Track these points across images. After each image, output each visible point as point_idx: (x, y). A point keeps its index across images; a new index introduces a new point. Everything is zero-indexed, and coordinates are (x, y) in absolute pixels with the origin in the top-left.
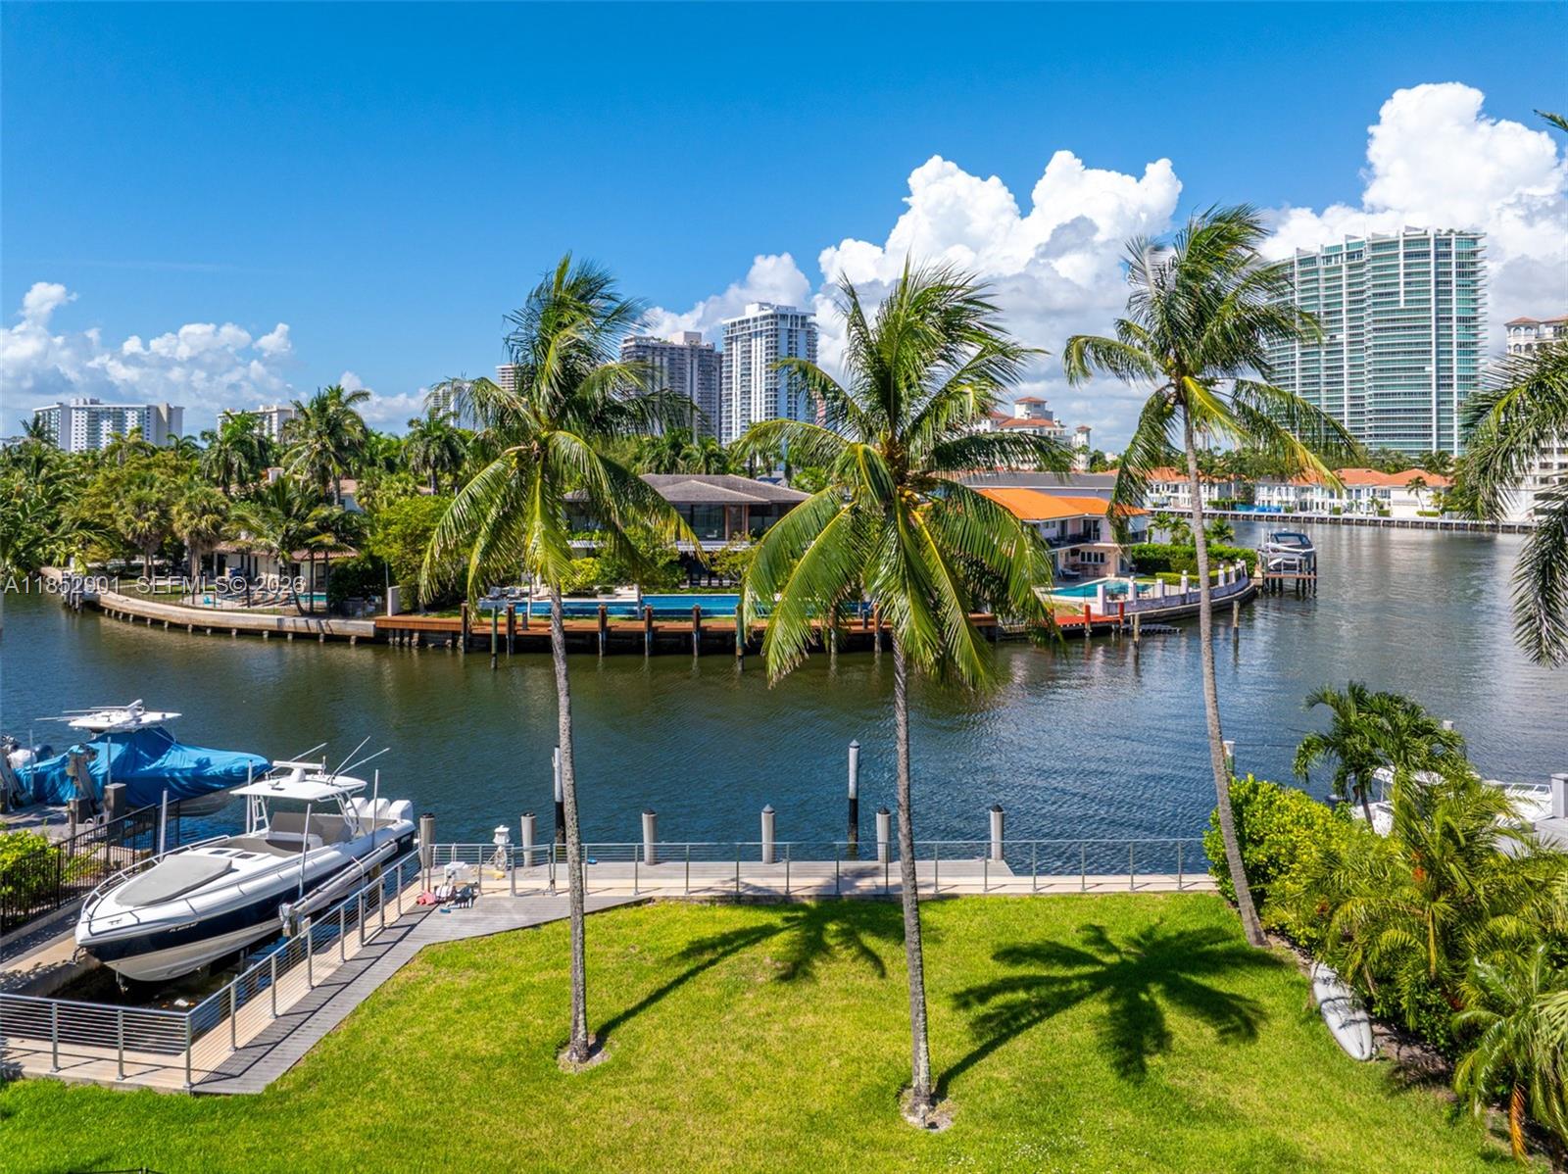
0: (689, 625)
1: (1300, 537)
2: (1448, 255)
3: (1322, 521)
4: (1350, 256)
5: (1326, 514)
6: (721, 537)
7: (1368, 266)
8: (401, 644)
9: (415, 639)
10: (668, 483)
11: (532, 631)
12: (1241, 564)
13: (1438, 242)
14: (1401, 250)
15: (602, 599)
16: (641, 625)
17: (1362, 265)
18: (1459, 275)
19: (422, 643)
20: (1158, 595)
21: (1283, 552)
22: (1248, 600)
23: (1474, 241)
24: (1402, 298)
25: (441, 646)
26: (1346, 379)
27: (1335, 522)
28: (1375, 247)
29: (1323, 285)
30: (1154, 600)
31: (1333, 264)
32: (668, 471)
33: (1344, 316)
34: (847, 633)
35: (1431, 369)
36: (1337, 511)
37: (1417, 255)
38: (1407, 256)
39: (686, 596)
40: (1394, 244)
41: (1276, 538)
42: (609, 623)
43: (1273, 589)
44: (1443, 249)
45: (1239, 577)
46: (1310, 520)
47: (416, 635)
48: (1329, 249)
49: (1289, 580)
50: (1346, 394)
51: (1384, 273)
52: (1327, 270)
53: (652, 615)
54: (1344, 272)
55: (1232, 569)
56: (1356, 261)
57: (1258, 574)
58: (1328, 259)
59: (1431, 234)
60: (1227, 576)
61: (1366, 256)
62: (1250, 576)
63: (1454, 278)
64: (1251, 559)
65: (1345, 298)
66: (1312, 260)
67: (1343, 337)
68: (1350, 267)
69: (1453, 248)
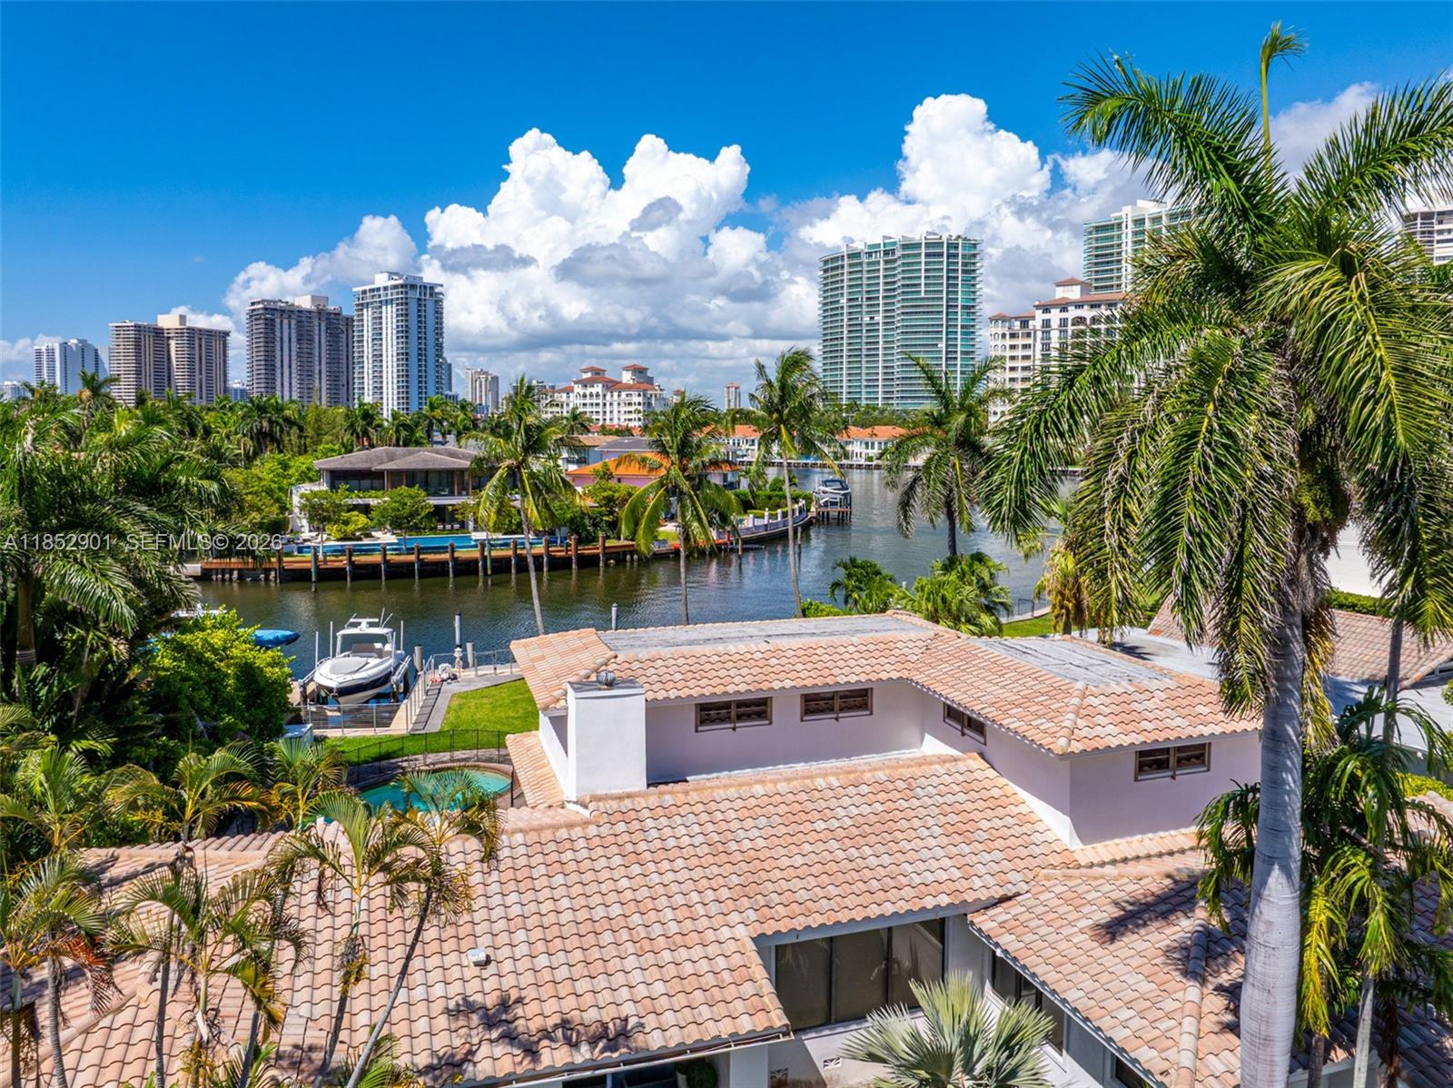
0: (446, 556)
1: (841, 482)
2: (956, 256)
3: (859, 467)
4: (886, 253)
5: (862, 462)
6: (451, 493)
7: (899, 262)
8: (223, 580)
9: (235, 574)
10: (404, 455)
11: (330, 565)
12: (802, 502)
13: (950, 246)
14: (923, 251)
15: (366, 541)
16: (412, 558)
17: (894, 261)
18: (964, 271)
19: (241, 578)
20: (750, 525)
21: (830, 494)
22: (807, 527)
23: (975, 245)
24: (923, 289)
25: (256, 580)
26: (880, 352)
27: (869, 467)
28: (905, 247)
29: (865, 275)
30: (748, 529)
31: (873, 259)
32: (406, 445)
33: (881, 301)
34: (554, 557)
35: (942, 345)
36: (870, 459)
37: (934, 255)
38: (927, 255)
40: (918, 245)
41: (825, 483)
42: (388, 557)
43: (823, 520)
44: (952, 251)
45: (800, 512)
46: (851, 466)
47: (235, 573)
48: (870, 246)
49: (834, 511)
50: (880, 365)
51: (910, 268)
52: (869, 264)
53: (420, 550)
54: (882, 266)
55: (796, 506)
56: (890, 258)
57: (813, 509)
58: (870, 254)
59: (944, 239)
60: (793, 511)
61: (898, 254)
62: (808, 510)
63: (960, 275)
64: (808, 499)
65: (881, 287)
66: (858, 255)
67: (879, 318)
68: (886, 262)
69: (960, 251)
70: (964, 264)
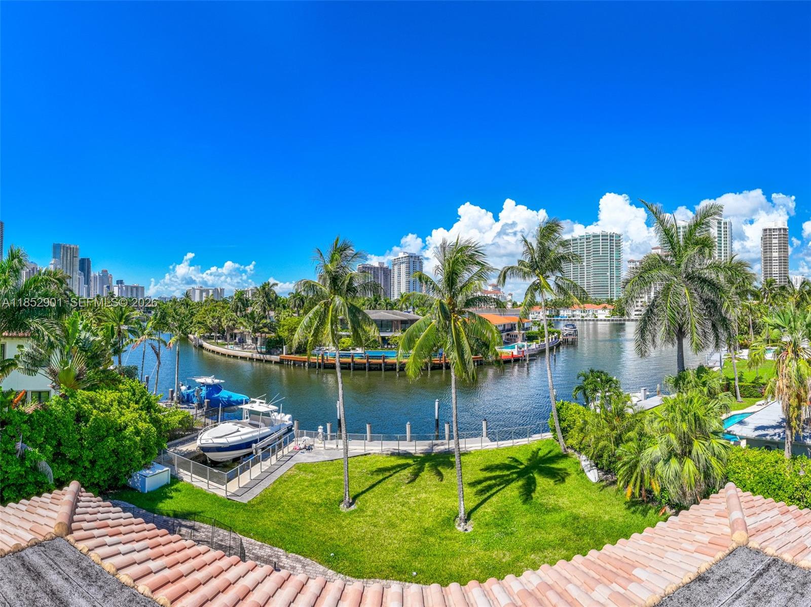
0: (381, 361)
1: (573, 325)
2: (613, 240)
3: (579, 320)
4: (587, 239)
5: (580, 318)
6: (391, 331)
7: (592, 242)
8: (288, 364)
9: (292, 363)
10: (373, 313)
11: (329, 362)
12: (556, 334)
13: (611, 236)
14: (601, 238)
15: (352, 352)
16: (365, 361)
17: (590, 242)
18: (616, 246)
19: (294, 364)
20: (534, 347)
21: (569, 330)
22: (558, 346)
23: (620, 236)
24: (601, 252)
25: (300, 366)
26: (585, 277)
27: (582, 320)
28: (594, 236)
29: (579, 247)
31: (582, 241)
32: (373, 309)
33: (585, 257)
34: (434, 364)
36: (583, 317)
37: (605, 239)
38: (602, 240)
39: (380, 352)
40: (599, 236)
41: (566, 326)
42: (354, 360)
43: (566, 342)
44: (612, 238)
45: (555, 339)
46: (575, 320)
47: (292, 362)
48: (581, 236)
49: (570, 338)
50: (585, 281)
51: (596, 244)
52: (580, 243)
53: (368, 358)
54: (585, 244)
55: (553, 336)
56: (588, 241)
57: (561, 337)
58: (581, 239)
59: (608, 234)
60: (552, 338)
61: (591, 239)
62: (559, 338)
63: (614, 247)
64: (559, 333)
65: (585, 252)
66: (576, 240)
67: (585, 264)
68: (587, 242)
69: (614, 238)
70: (616, 243)
